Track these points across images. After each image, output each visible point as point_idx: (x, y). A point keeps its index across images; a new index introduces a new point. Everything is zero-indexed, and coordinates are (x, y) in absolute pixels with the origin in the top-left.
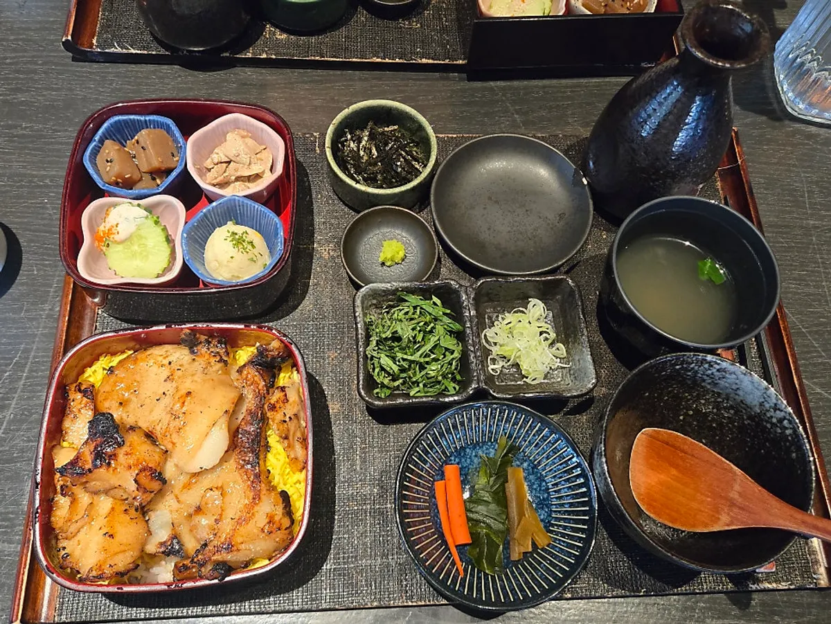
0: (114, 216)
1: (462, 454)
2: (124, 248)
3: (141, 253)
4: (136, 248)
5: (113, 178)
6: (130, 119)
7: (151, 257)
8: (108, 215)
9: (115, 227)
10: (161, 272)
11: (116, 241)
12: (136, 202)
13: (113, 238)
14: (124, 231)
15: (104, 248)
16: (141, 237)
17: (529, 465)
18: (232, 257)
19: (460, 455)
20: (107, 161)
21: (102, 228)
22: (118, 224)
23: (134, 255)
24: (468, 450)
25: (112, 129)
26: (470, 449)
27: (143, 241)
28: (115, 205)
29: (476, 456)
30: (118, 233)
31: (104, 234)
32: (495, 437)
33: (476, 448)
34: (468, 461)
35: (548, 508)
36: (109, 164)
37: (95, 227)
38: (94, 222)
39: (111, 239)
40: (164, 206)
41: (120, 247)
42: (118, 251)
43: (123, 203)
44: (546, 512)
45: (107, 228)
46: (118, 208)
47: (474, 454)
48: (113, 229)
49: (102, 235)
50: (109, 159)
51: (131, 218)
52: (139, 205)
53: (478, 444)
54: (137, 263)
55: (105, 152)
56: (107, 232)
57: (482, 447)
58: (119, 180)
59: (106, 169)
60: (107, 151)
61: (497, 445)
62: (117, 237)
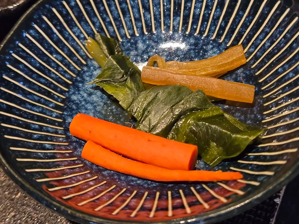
1: (74, 107)
17: (144, 42)
19: (73, 110)
24: (74, 97)
26: (74, 93)
29: (90, 94)
32: (82, 56)
33: (78, 87)
34: (89, 107)
35: (208, 44)
44: (212, 48)
47: (85, 95)
53: (76, 80)
57: (84, 79)
61: (95, 63)
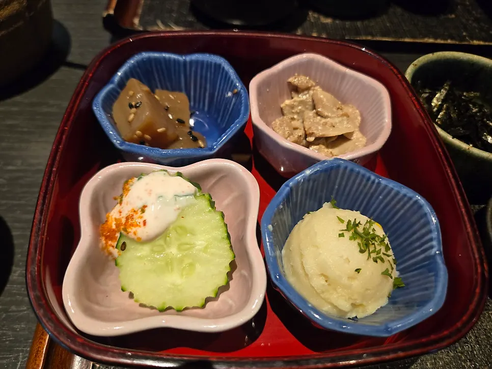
0: (138, 193)
2: (153, 251)
3: (181, 261)
4: (173, 251)
5: (138, 132)
6: (164, 58)
7: (198, 266)
8: (128, 190)
9: (139, 213)
10: (213, 295)
11: (139, 239)
12: (175, 170)
13: (135, 233)
14: (154, 220)
15: (115, 252)
16: (184, 230)
18: (358, 270)
20: (131, 106)
21: (114, 214)
22: (145, 207)
23: (169, 264)
25: (138, 70)
27: (188, 238)
28: (139, 175)
30: (145, 223)
31: (118, 226)
36: (134, 110)
37: (103, 212)
38: (101, 204)
39: (131, 235)
40: (218, 176)
41: (145, 250)
42: (140, 258)
43: (154, 171)
45: (124, 214)
46: (145, 179)
48: (135, 216)
49: (114, 227)
50: (133, 104)
51: (170, 195)
52: (179, 174)
54: (174, 278)
55: (128, 95)
56: (124, 221)
58: (147, 137)
59: (127, 117)
60: (131, 93)
62: (142, 232)
